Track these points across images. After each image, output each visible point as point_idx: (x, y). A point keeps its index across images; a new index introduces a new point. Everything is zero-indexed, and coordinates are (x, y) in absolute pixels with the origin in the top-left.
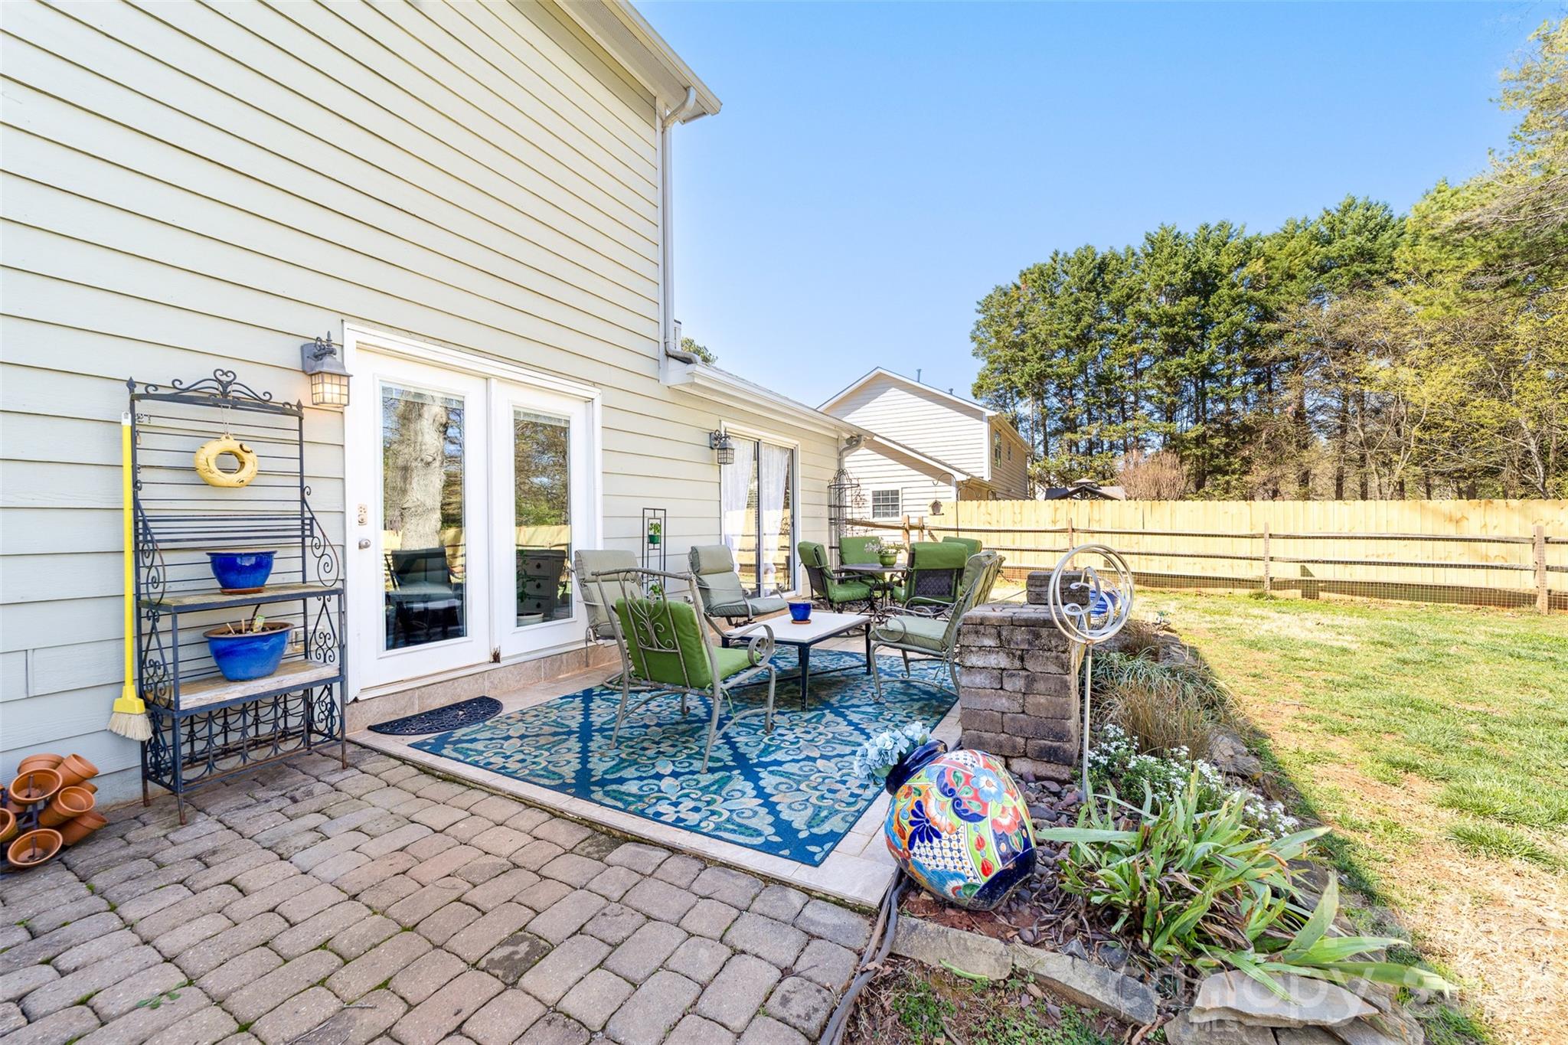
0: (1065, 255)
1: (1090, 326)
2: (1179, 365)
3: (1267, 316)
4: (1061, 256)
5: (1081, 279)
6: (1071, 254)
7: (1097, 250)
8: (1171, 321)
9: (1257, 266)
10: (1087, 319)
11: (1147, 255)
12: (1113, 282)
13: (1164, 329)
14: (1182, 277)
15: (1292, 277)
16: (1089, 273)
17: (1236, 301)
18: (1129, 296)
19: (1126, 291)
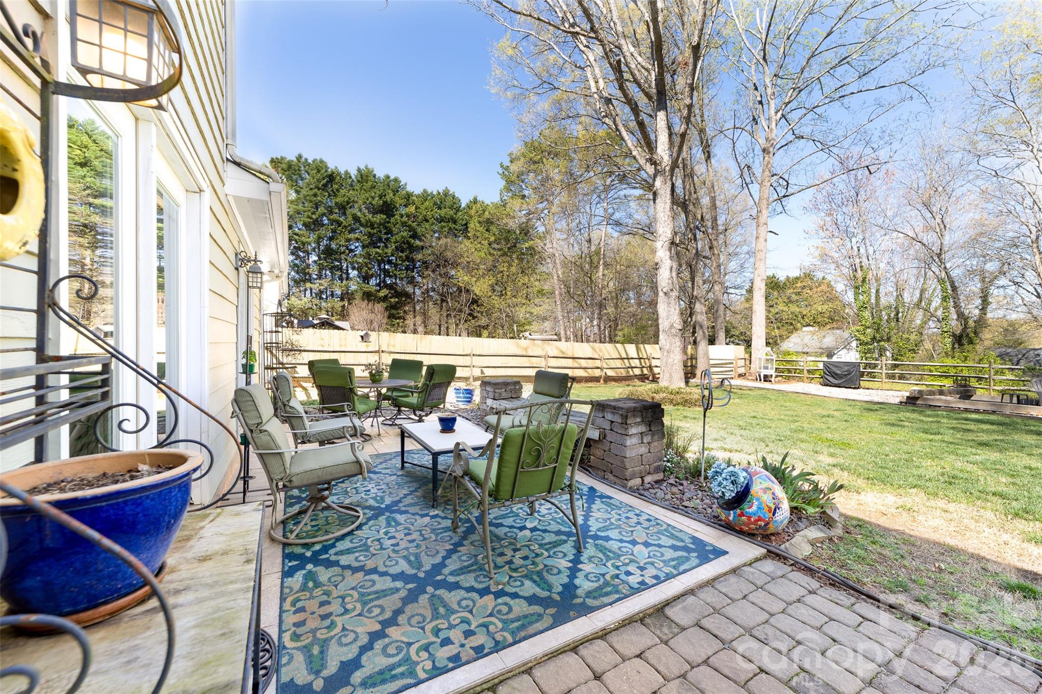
0: (306, 160)
1: (324, 214)
2: (377, 253)
3: (415, 236)
4: (303, 160)
5: (318, 181)
6: (310, 161)
7: (329, 165)
8: (372, 226)
9: (412, 209)
10: (321, 210)
11: (359, 181)
12: (338, 190)
13: (369, 229)
14: (377, 202)
15: (427, 221)
16: (324, 179)
17: (404, 224)
18: (348, 203)
19: (346, 199)
